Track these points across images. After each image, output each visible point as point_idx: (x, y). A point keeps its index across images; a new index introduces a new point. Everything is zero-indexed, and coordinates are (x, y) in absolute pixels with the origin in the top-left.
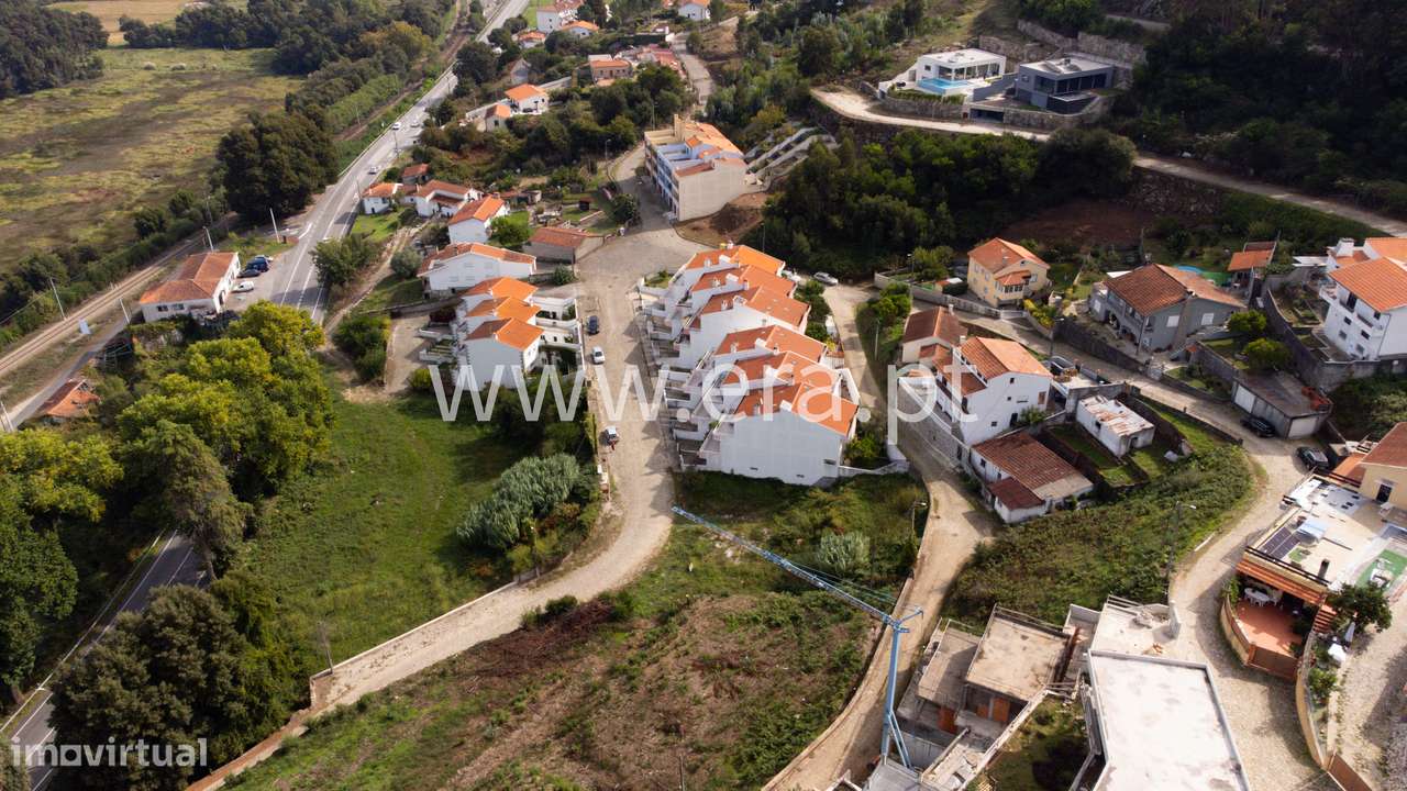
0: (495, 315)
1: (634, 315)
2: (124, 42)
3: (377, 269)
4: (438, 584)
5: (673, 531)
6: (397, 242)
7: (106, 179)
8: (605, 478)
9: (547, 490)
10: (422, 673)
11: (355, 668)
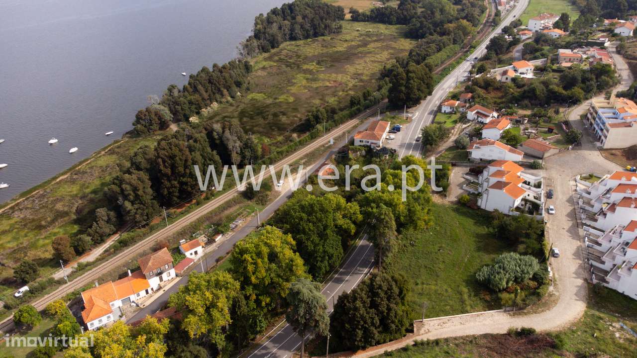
0: (504, 179)
1: (572, 193)
2: (350, 18)
3: (447, 141)
4: (466, 296)
5: (586, 312)
6: (456, 130)
7: (340, 77)
8: (551, 274)
9: (523, 271)
10: (462, 338)
11: (432, 323)
